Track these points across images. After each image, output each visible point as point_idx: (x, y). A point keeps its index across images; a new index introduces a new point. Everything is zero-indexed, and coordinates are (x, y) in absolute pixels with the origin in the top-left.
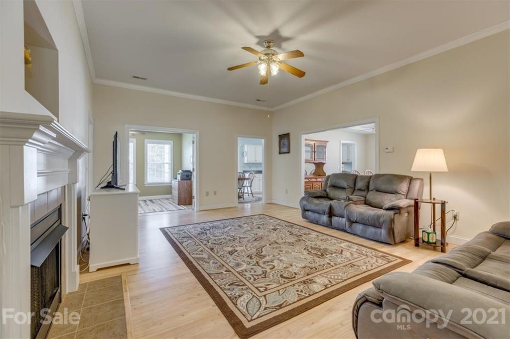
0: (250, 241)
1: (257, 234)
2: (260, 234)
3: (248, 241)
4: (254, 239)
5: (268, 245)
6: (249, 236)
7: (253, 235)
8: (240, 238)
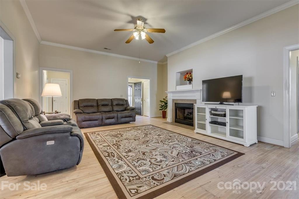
0: (151, 140)
1: (147, 146)
2: (144, 146)
3: (152, 141)
4: (149, 142)
5: (141, 138)
6: (153, 144)
7: (149, 145)
8: (158, 143)
